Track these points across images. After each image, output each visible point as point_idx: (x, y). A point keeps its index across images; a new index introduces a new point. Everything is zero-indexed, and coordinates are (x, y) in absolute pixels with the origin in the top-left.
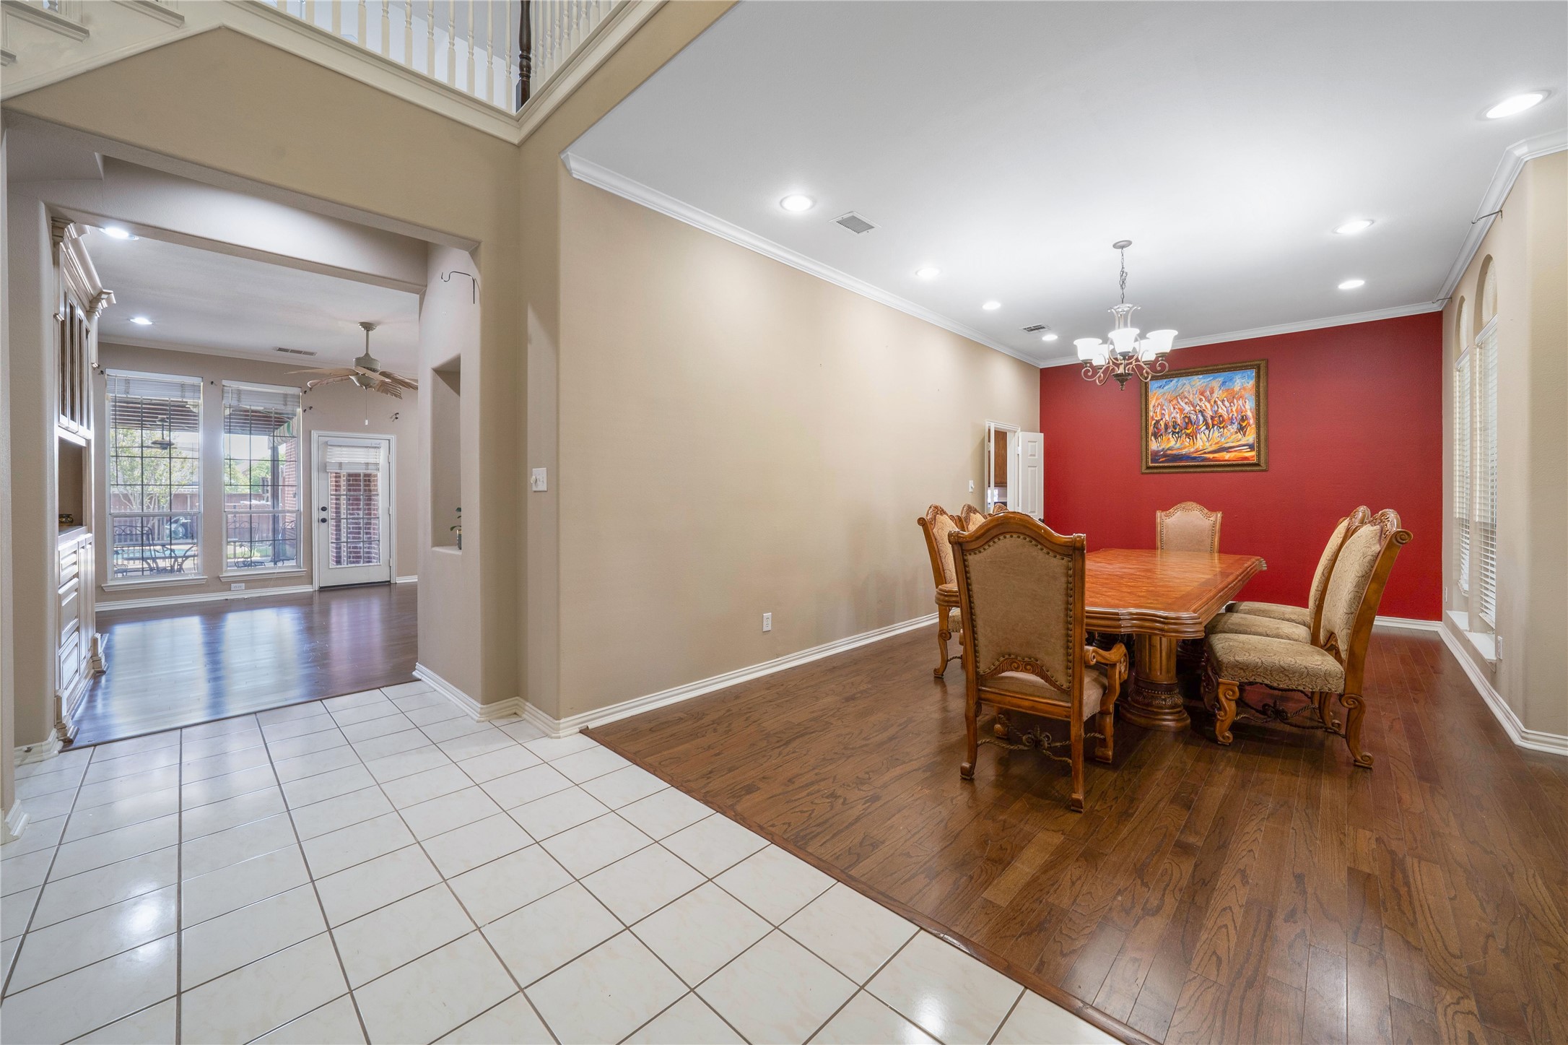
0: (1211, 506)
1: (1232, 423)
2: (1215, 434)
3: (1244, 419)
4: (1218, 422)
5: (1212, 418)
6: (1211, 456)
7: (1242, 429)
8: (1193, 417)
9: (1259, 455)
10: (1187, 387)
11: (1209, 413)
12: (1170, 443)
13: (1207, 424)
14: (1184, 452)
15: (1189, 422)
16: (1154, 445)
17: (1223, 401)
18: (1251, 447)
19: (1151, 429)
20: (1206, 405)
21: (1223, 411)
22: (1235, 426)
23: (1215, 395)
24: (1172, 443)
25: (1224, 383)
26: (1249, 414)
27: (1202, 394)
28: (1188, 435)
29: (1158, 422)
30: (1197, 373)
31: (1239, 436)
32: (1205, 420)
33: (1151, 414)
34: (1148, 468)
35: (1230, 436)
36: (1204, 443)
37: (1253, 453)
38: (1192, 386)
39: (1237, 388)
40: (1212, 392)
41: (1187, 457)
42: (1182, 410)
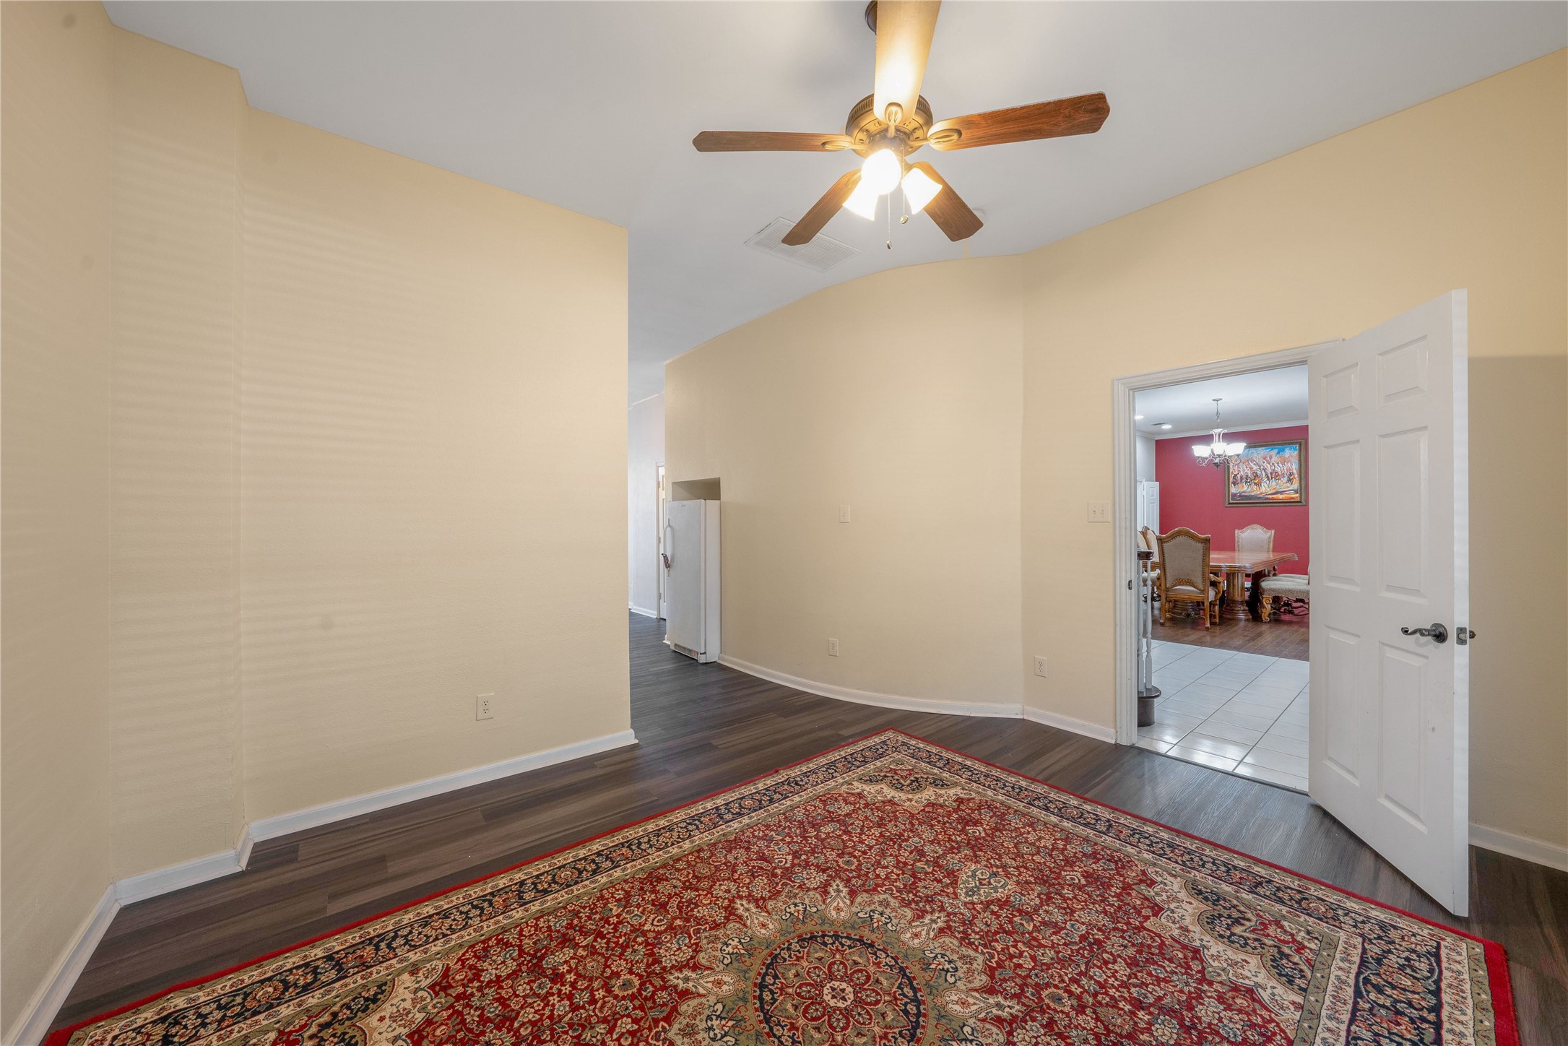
0: (1267, 526)
1: (1284, 477)
2: (1273, 483)
3: (1291, 474)
4: (1275, 476)
5: (1271, 474)
6: (1270, 496)
7: (1290, 480)
8: (1259, 473)
9: (1301, 497)
10: (1255, 455)
11: (1269, 471)
12: (1244, 489)
13: (1268, 477)
14: (1253, 494)
15: (1256, 476)
16: (1233, 490)
17: (1278, 463)
18: (1296, 492)
19: (1231, 480)
20: (1266, 465)
21: (1278, 469)
22: (1286, 479)
23: (1273, 460)
24: (1245, 488)
25: (1278, 453)
26: (1295, 471)
27: (1264, 459)
28: (1255, 484)
29: (1236, 475)
30: (1261, 446)
31: (1289, 484)
32: (1266, 475)
33: (1231, 470)
34: (1230, 504)
35: (1283, 484)
36: (1266, 488)
37: (1297, 495)
38: (1258, 454)
39: (1287, 456)
40: (1271, 458)
41: (1255, 497)
42: (1251, 468)
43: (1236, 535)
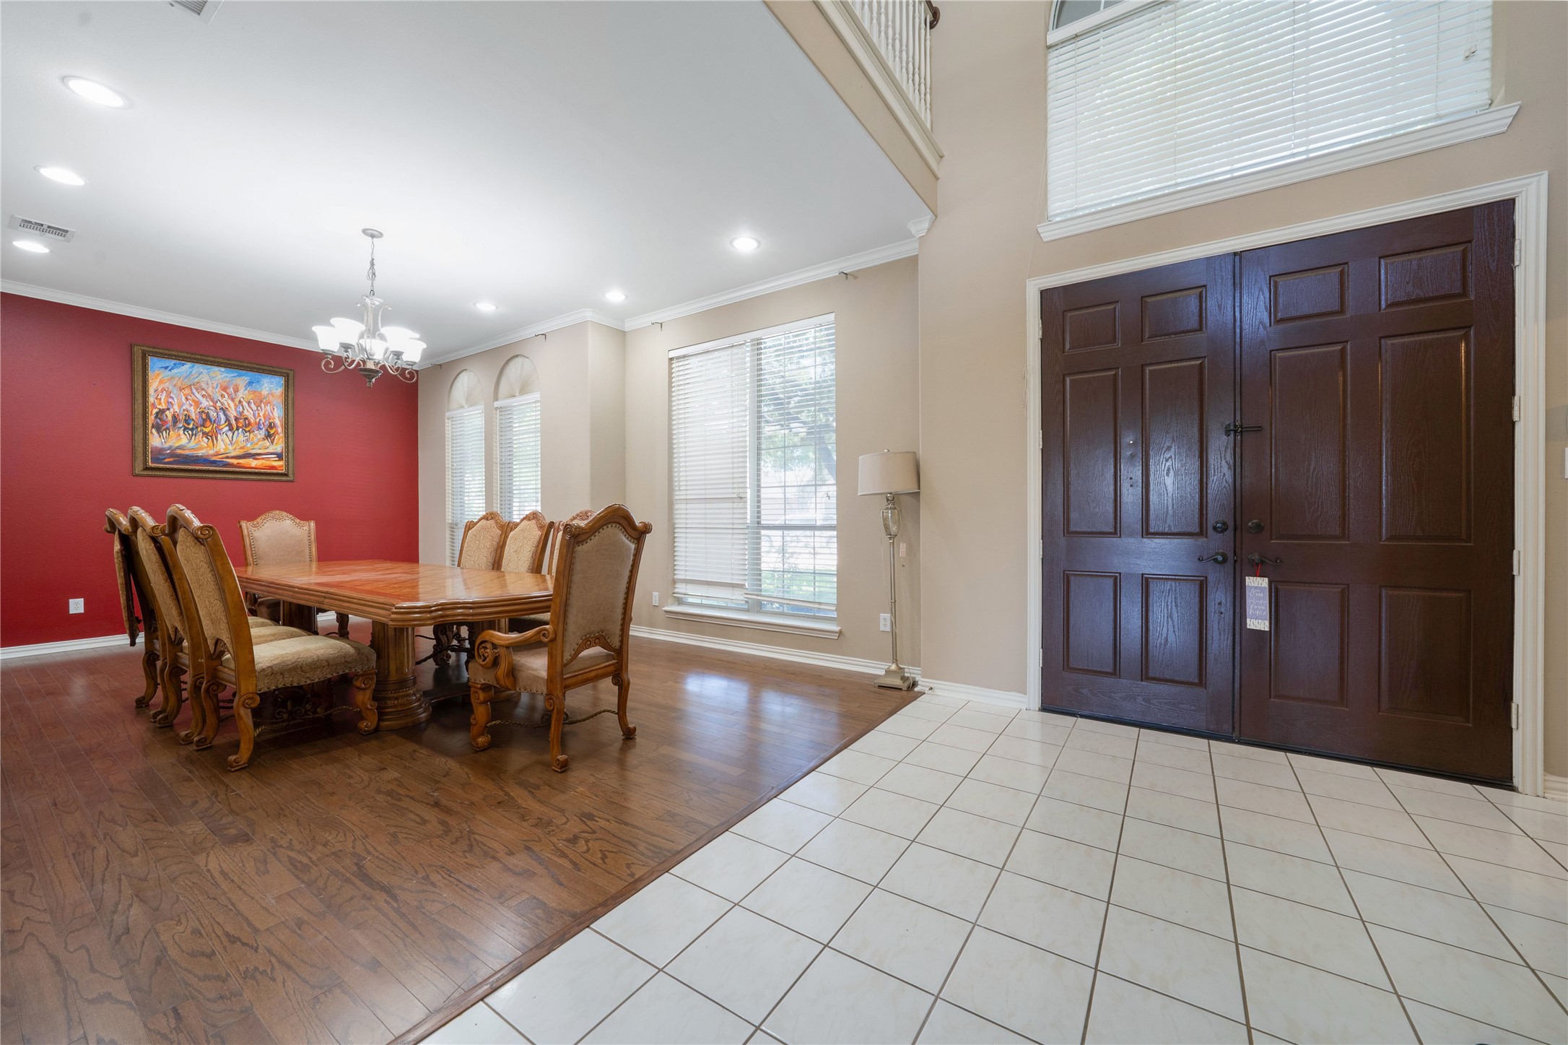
1: (259, 428)
2: (240, 437)
3: (271, 426)
4: (241, 424)
5: (236, 419)
6: (235, 461)
7: (269, 436)
8: (213, 414)
9: (287, 465)
10: (205, 378)
11: (233, 413)
12: (179, 441)
13: (230, 425)
14: (200, 453)
15: (207, 419)
16: (155, 440)
17: (249, 403)
18: (280, 456)
19: (151, 419)
20: (226, 401)
21: (249, 413)
22: (262, 433)
23: (240, 394)
24: (184, 440)
25: (250, 383)
26: (278, 422)
27: (225, 389)
28: (205, 434)
29: (162, 412)
30: (219, 365)
31: (267, 443)
32: (227, 420)
33: (151, 399)
34: (147, 468)
35: (257, 441)
36: (225, 446)
37: (281, 463)
38: (212, 378)
39: (265, 392)
40: (236, 391)
41: (205, 460)
42: (197, 403)
43: (245, 532)
